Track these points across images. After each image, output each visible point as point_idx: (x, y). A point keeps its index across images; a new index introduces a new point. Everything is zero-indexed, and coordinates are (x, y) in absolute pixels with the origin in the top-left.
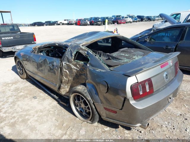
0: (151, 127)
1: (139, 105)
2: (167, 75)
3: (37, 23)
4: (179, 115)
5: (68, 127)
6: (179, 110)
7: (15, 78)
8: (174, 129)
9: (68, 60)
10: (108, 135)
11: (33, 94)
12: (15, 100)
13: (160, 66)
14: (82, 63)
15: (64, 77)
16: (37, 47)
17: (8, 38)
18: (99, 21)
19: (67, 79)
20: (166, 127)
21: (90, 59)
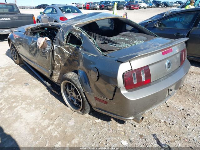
0: (147, 121)
1: (132, 96)
2: (169, 64)
3: (43, 6)
4: (181, 109)
5: (56, 117)
6: (182, 104)
7: (9, 63)
8: (173, 124)
9: (59, 43)
10: (99, 128)
11: (25, 80)
12: (6, 86)
13: (161, 53)
14: (74, 46)
15: (56, 63)
16: (29, 28)
17: (5, 19)
18: (110, 6)
19: (59, 65)
20: (164, 122)
21: (82, 42)
